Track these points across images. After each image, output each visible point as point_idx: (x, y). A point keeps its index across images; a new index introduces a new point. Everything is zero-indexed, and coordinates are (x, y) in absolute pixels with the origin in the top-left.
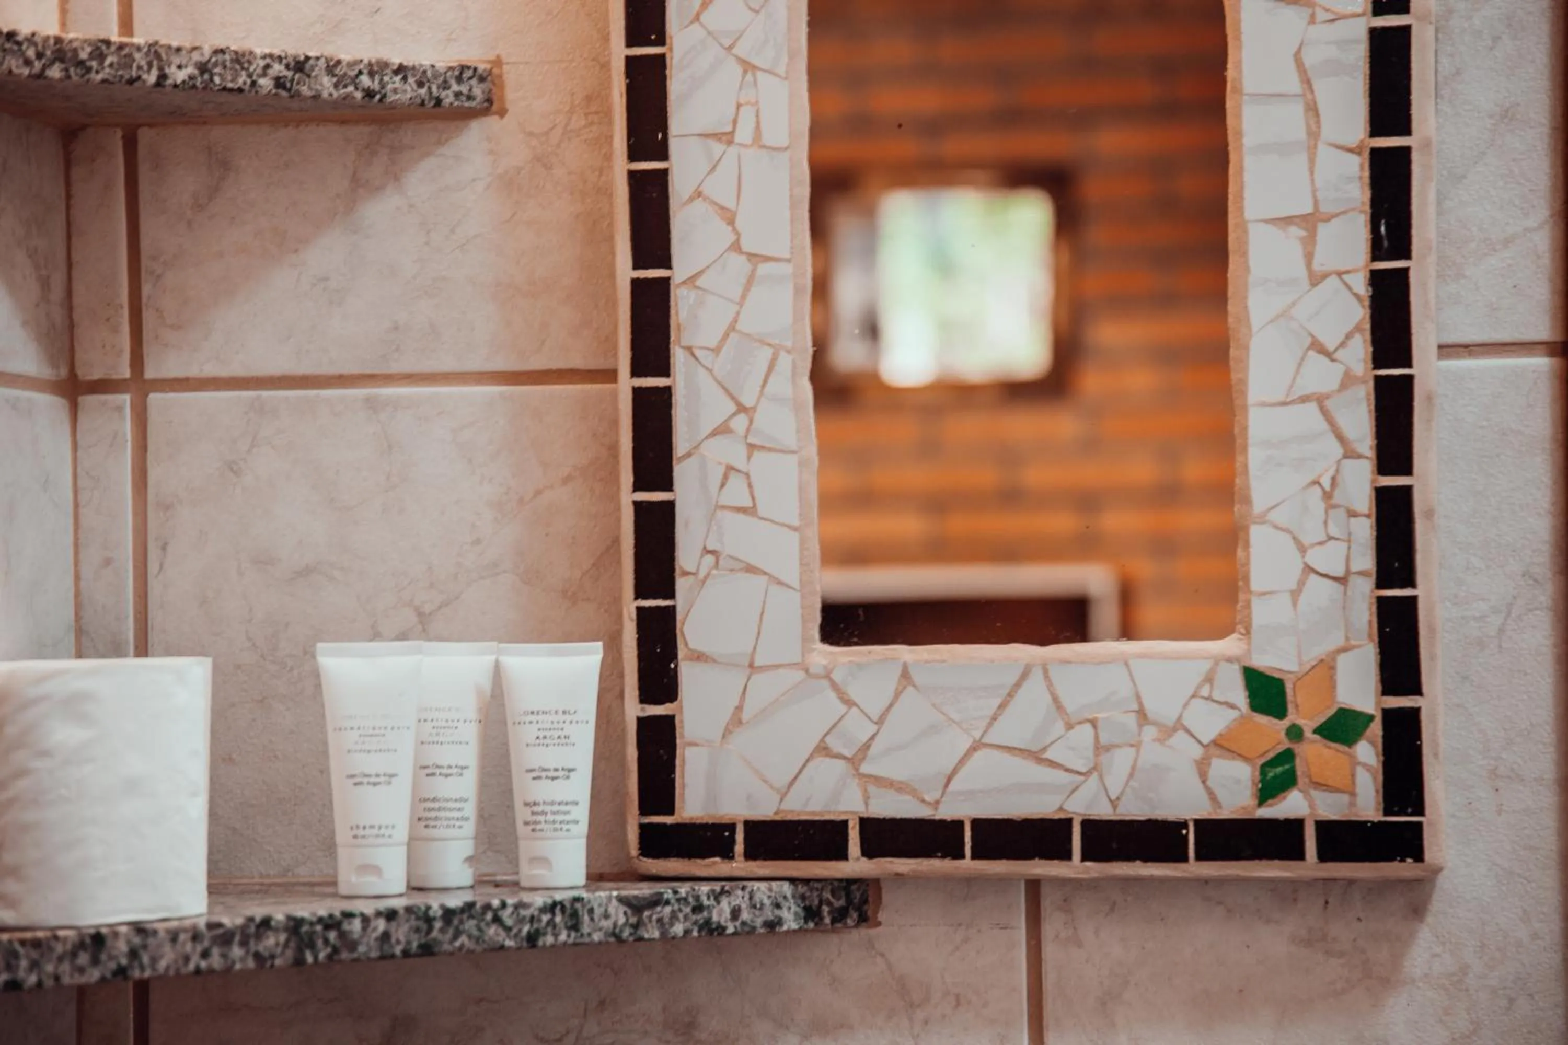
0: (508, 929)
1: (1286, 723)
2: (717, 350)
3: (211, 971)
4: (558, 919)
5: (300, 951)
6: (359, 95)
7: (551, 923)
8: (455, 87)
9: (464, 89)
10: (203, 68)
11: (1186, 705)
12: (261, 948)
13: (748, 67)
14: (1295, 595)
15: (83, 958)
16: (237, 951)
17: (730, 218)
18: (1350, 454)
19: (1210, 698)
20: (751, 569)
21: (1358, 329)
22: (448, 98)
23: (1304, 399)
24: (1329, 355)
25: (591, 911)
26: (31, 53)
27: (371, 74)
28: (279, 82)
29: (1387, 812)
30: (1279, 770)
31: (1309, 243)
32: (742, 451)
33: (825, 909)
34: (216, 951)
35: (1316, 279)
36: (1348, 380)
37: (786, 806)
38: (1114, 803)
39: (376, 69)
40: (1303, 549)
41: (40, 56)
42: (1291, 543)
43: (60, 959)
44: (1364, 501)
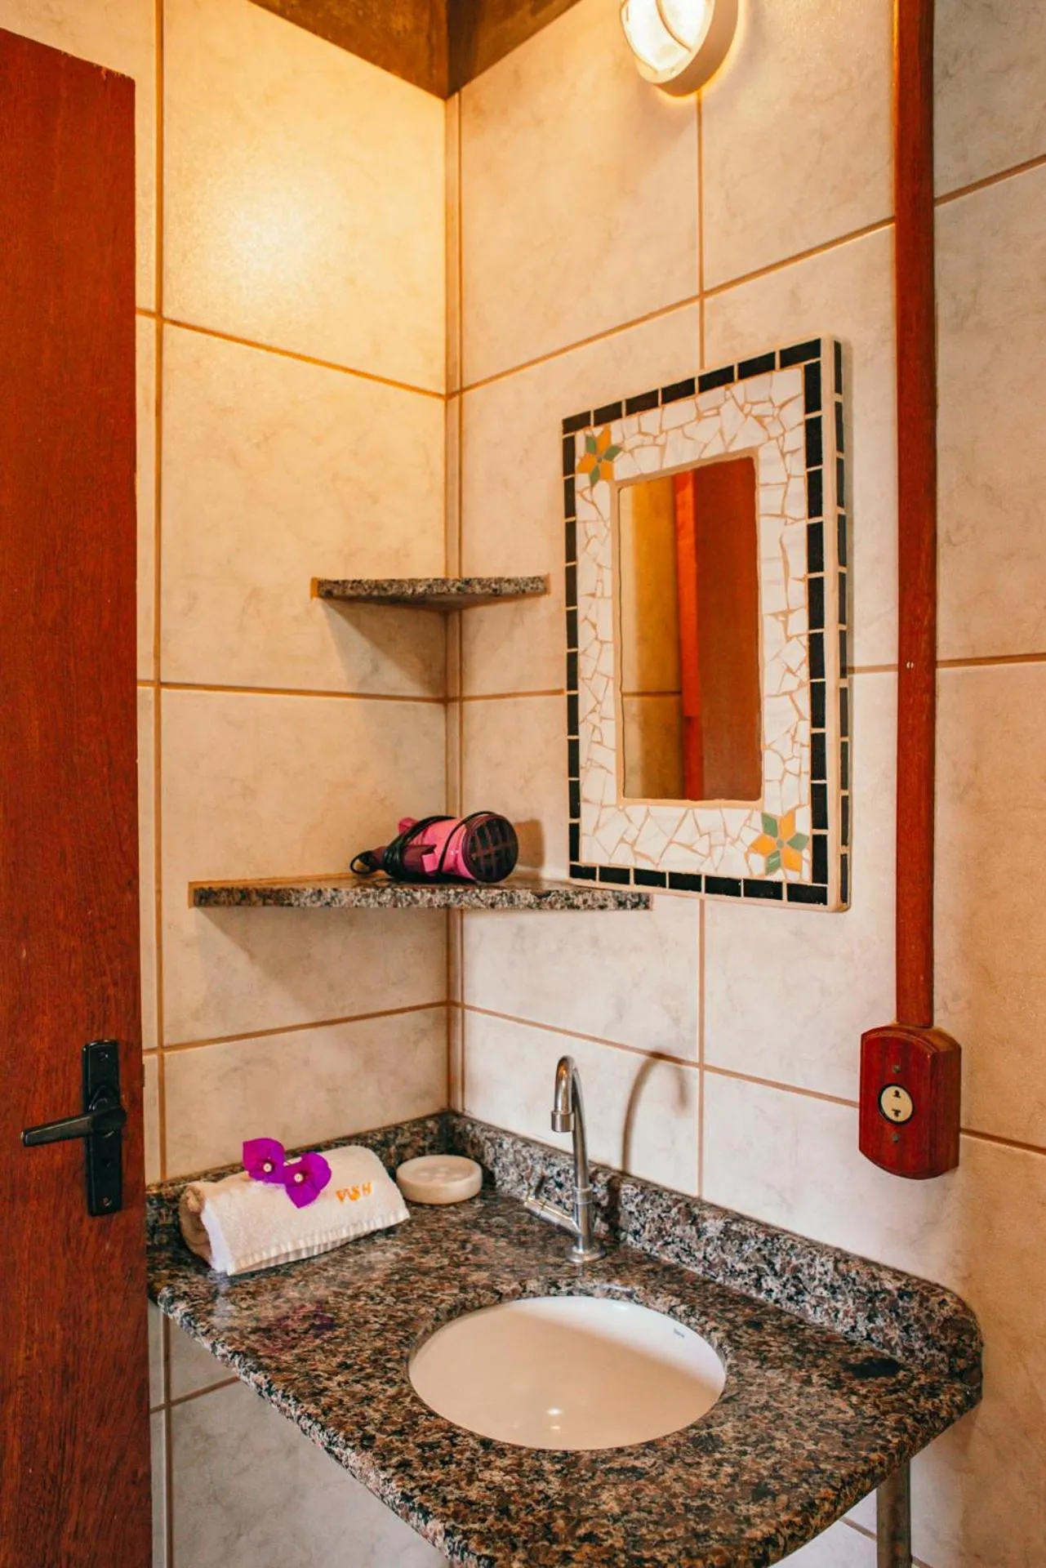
0: (482, 901)
1: (777, 839)
2: (591, 679)
3: (361, 907)
4: (504, 898)
5: (396, 902)
6: (491, 591)
7: (501, 900)
8: (531, 585)
9: (535, 586)
10: (429, 586)
11: (741, 829)
12: (381, 900)
13: (600, 566)
14: (781, 782)
15: (314, 898)
16: (371, 900)
17: (594, 626)
18: (801, 718)
19: (749, 827)
20: (602, 767)
21: (805, 660)
22: (528, 589)
23: (785, 694)
24: (793, 673)
25: (519, 897)
26: (366, 587)
27: (496, 583)
28: (459, 589)
29: (814, 881)
30: (775, 859)
31: (786, 624)
32: (598, 720)
33: (628, 902)
34: (363, 900)
35: (789, 639)
36: (801, 685)
37: (612, 861)
38: (716, 869)
39: (499, 580)
40: (784, 761)
41: (370, 587)
42: (779, 759)
43: (306, 898)
44: (807, 740)
